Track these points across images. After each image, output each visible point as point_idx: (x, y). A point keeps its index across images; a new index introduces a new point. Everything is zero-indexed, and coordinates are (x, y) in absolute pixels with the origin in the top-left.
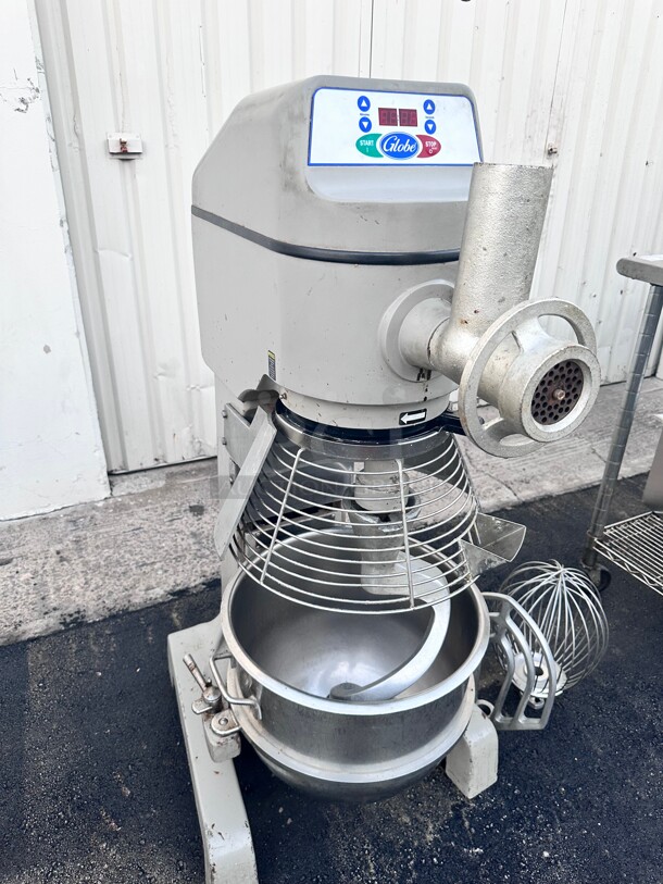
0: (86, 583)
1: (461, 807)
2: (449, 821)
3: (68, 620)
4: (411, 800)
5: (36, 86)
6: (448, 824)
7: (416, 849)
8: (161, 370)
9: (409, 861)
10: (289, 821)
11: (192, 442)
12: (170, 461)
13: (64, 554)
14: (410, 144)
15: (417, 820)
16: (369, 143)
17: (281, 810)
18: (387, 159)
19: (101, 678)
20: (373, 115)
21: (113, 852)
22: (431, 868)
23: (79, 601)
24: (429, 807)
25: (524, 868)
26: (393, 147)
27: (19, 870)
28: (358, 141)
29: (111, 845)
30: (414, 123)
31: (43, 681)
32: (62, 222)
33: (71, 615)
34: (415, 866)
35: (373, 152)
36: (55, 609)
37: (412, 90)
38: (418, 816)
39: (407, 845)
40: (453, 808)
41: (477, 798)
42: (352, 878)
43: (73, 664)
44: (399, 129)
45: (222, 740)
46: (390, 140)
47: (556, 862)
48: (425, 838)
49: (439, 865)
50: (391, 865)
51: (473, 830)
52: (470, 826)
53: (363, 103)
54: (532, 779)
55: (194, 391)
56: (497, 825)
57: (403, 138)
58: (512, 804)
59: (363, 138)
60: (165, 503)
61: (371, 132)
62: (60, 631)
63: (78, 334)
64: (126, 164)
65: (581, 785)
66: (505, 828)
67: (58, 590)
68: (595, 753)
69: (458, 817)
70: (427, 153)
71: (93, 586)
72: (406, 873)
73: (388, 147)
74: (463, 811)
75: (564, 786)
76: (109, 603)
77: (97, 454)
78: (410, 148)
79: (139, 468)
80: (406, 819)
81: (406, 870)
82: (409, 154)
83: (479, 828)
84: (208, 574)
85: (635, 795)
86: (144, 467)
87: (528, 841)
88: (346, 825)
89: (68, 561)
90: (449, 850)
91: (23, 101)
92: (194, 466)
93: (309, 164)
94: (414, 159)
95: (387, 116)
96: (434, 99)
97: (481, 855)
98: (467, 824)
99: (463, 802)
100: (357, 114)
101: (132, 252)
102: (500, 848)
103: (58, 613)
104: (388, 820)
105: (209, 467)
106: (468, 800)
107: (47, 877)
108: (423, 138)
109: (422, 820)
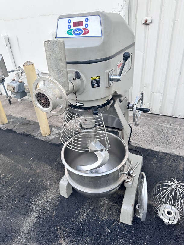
1: (116, 221)
2: (111, 220)
4: (108, 209)
5: (123, 7)
7: (98, 218)
8: (145, 85)
9: (95, 218)
14: (81, 31)
15: (105, 213)
16: (70, 32)
18: (74, 36)
20: (72, 24)
21: (60, 173)
22: (97, 223)
24: (110, 214)
26: (76, 32)
27: (49, 165)
28: (67, 32)
29: (61, 172)
30: (82, 25)
34: (95, 220)
35: (71, 34)
37: (82, 16)
38: (106, 213)
39: (97, 215)
40: (114, 219)
41: (122, 223)
42: (83, 209)
44: (78, 27)
46: (75, 30)
48: (102, 218)
49: (99, 224)
50: (91, 215)
52: (114, 226)
53: (69, 21)
54: (141, 234)
55: (153, 93)
56: (119, 232)
57: (79, 29)
58: (128, 232)
59: (69, 30)
61: (71, 29)
64: (147, 26)
66: (120, 234)
69: (114, 222)
70: (85, 34)
75: (147, 243)
78: (80, 32)
80: (103, 211)
81: (92, 218)
82: (80, 34)
83: (115, 228)
87: (121, 241)
88: (92, 201)
90: (104, 224)
91: (119, 11)
93: (56, 38)
94: (81, 35)
95: (75, 24)
96: (88, 17)
97: (109, 232)
98: (114, 225)
99: (118, 221)
100: (68, 24)
104: (100, 208)
105: (151, 116)
106: (120, 221)
107: (51, 169)
108: (84, 29)
109: (106, 215)
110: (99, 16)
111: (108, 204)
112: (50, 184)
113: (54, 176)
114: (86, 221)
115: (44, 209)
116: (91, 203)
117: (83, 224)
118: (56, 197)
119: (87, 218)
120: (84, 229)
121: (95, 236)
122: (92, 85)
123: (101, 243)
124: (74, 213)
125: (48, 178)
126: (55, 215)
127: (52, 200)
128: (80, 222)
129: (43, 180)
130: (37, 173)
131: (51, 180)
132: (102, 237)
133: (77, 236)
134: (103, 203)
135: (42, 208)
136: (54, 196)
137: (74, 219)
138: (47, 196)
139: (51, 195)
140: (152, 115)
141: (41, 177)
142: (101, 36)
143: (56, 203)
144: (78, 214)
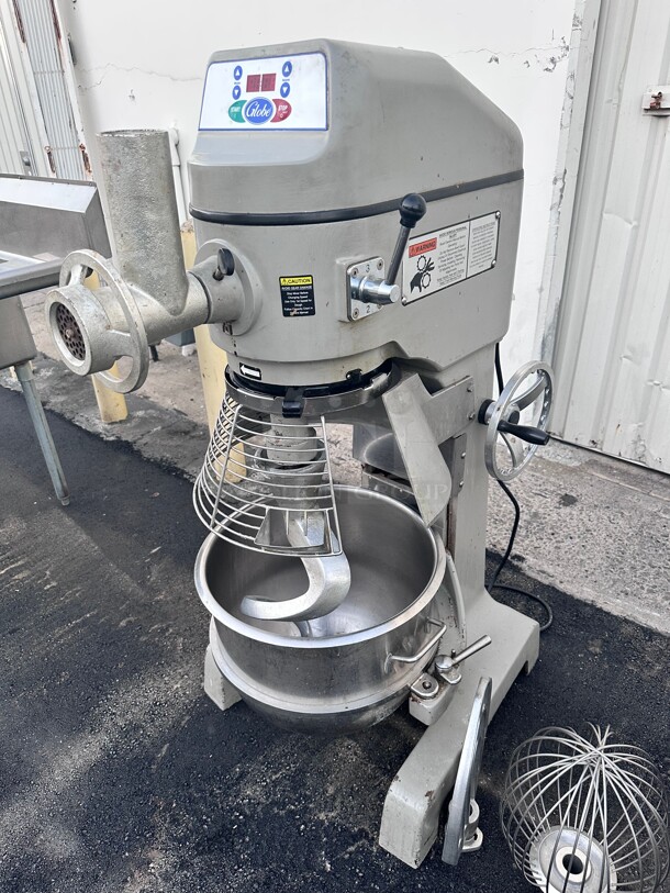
1: (367, 837)
2: (346, 830)
4: (352, 788)
5: (567, 44)
6: (344, 830)
7: (306, 808)
8: (629, 354)
9: (294, 805)
12: (605, 451)
14: (267, 108)
15: (334, 799)
16: (236, 109)
18: (248, 125)
20: (243, 83)
22: (293, 825)
24: (352, 808)
26: (254, 113)
28: (230, 109)
30: (272, 88)
32: (555, 180)
34: (292, 811)
35: (238, 118)
37: (275, 53)
38: (339, 800)
39: (306, 797)
40: (361, 831)
41: (383, 852)
42: (263, 764)
44: (261, 94)
46: (252, 105)
48: (320, 811)
49: (299, 832)
50: (284, 791)
51: (347, 857)
52: (350, 853)
53: (238, 73)
55: (655, 387)
56: (364, 882)
57: (263, 102)
59: (235, 105)
61: (240, 99)
63: (541, 290)
64: (662, 121)
69: (355, 838)
70: (278, 118)
72: (282, 805)
73: (250, 112)
74: (364, 841)
79: (573, 442)
80: (331, 790)
81: (284, 804)
82: (264, 119)
83: (352, 861)
84: (499, 546)
88: (305, 744)
90: (318, 838)
91: (553, 60)
93: (199, 129)
94: (268, 124)
95: (253, 82)
96: (292, 60)
97: (324, 870)
98: (352, 849)
99: (373, 839)
100: (232, 82)
101: (638, 219)
104: (323, 775)
106: (377, 844)
108: (277, 102)
109: (336, 804)
110: (325, 56)
111: (357, 767)
112: (184, 650)
114: (259, 809)
115: (137, 728)
116: (299, 748)
117: (245, 816)
118: (187, 697)
119: (267, 799)
120: (244, 835)
121: (271, 870)
122: (284, 305)
124: (227, 769)
125: (183, 627)
126: (164, 757)
127: (172, 705)
128: (238, 804)
129: (167, 630)
130: (157, 602)
131: (192, 636)
132: (294, 882)
133: (210, 852)
134: (341, 760)
135: (131, 723)
136: (184, 694)
137: (220, 788)
138: (162, 685)
139: (175, 685)
141: (165, 616)
142: (324, 126)
143: (182, 717)
144: (242, 775)
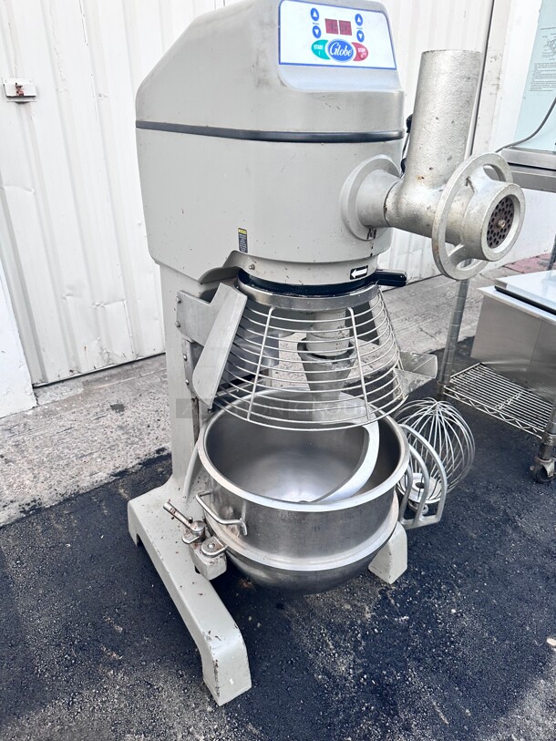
0: (35, 477)
1: (385, 591)
2: (379, 602)
3: (27, 508)
4: (347, 592)
6: (379, 604)
7: (360, 626)
8: (68, 291)
9: (357, 635)
10: (259, 625)
11: (101, 353)
12: (84, 372)
13: (8, 457)
14: (348, 49)
15: (355, 606)
16: (320, 47)
17: (250, 619)
18: (333, 62)
19: (70, 548)
20: (322, 25)
21: (120, 675)
22: (374, 637)
23: (33, 492)
24: (363, 595)
25: (441, 623)
26: (337, 52)
27: (43, 705)
29: (118, 670)
30: (349, 32)
31: (19, 559)
33: (29, 505)
34: (363, 637)
36: (12, 502)
37: (347, 4)
38: (356, 603)
39: (352, 624)
40: (380, 593)
41: (396, 583)
42: (317, 655)
43: (43, 542)
44: (339, 37)
45: (213, 560)
46: (334, 45)
47: (462, 615)
48: (364, 617)
49: (380, 633)
50: (345, 640)
51: (398, 605)
52: (396, 603)
53: (314, 14)
54: (432, 562)
55: (99, 308)
56: (415, 598)
57: (343, 44)
58: (421, 582)
59: (316, 43)
60: (88, 406)
61: (322, 38)
62: (23, 518)
64: (22, 106)
65: (467, 561)
66: (421, 599)
67: (10, 486)
68: (471, 537)
69: (385, 598)
71: (42, 479)
72: (357, 643)
73: (333, 51)
74: (388, 593)
75: (455, 563)
76: (61, 490)
77: (22, 368)
78: (348, 53)
79: (57, 379)
80: (348, 607)
81: (357, 641)
82: (347, 58)
83: (403, 602)
84: (141, 456)
85: (505, 561)
86: (62, 378)
87: (439, 605)
88: (304, 619)
89: (14, 462)
90: (384, 622)
92: (106, 373)
93: (280, 63)
95: (331, 26)
96: (362, 13)
97: (408, 621)
98: (393, 601)
99: (386, 587)
100: (311, 23)
101: (34, 187)
102: (421, 614)
103: (16, 504)
104: (334, 610)
105: (119, 373)
106: (390, 585)
107: (70, 706)
109: (359, 605)
110: (385, 15)
113: (120, 702)
114: (359, 661)
116: (306, 624)
117: (365, 673)
118: (221, 727)
119: (351, 654)
120: (381, 676)
123: (430, 650)
128: (353, 678)
131: (128, 722)
132: (417, 640)
136: (216, 731)
137: (337, 694)
140: (119, 370)
143: (248, 733)
144: (326, 673)
